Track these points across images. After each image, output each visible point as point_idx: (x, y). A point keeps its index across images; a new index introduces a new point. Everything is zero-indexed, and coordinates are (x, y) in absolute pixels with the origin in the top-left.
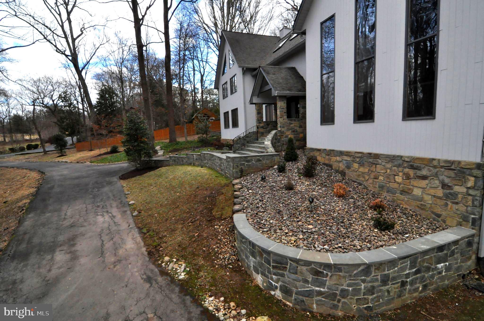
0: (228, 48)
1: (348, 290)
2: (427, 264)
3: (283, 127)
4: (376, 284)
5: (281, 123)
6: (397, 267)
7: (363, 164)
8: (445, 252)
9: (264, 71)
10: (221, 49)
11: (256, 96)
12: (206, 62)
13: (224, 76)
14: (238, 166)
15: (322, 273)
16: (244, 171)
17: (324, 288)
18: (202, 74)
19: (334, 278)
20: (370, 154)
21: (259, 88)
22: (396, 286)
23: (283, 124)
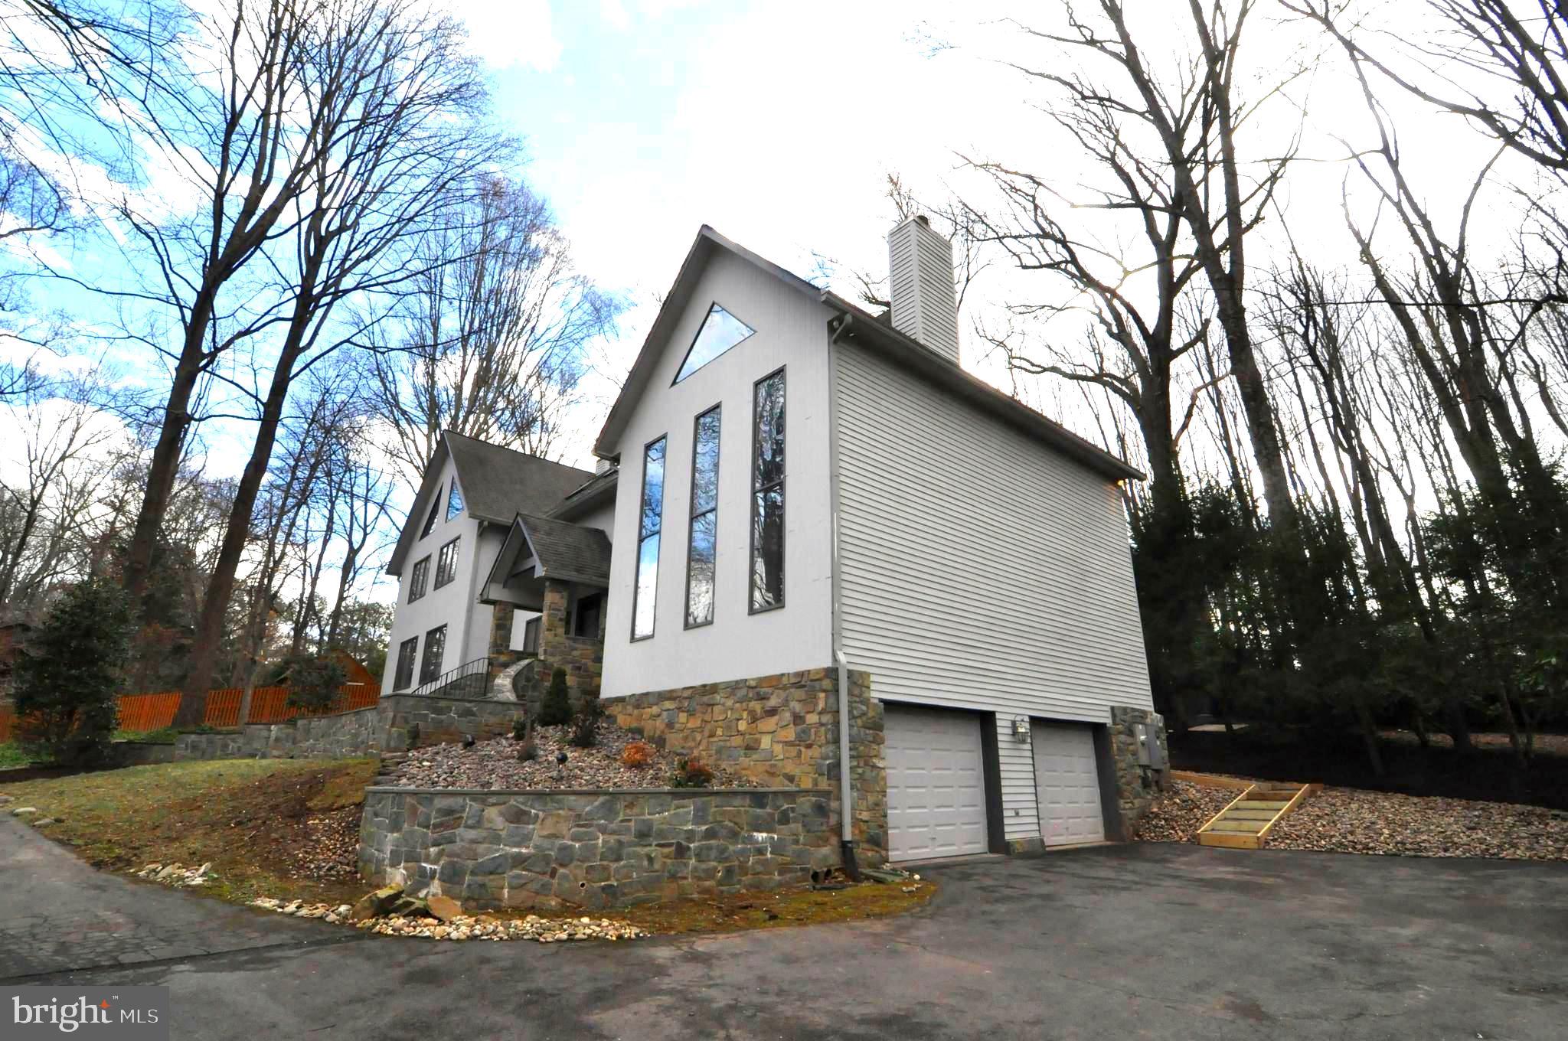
0: (450, 472)
1: (571, 847)
2: (731, 824)
3: (552, 655)
4: (624, 838)
5: (547, 644)
6: (668, 811)
7: (694, 710)
8: (768, 810)
9: (526, 523)
10: (431, 471)
11: (499, 583)
12: (382, 507)
13: (425, 539)
14: (406, 721)
15: (528, 813)
16: (422, 735)
17: (527, 847)
18: (356, 546)
19: (549, 821)
20: (704, 686)
21: (511, 564)
22: (666, 850)
23: (553, 647)
